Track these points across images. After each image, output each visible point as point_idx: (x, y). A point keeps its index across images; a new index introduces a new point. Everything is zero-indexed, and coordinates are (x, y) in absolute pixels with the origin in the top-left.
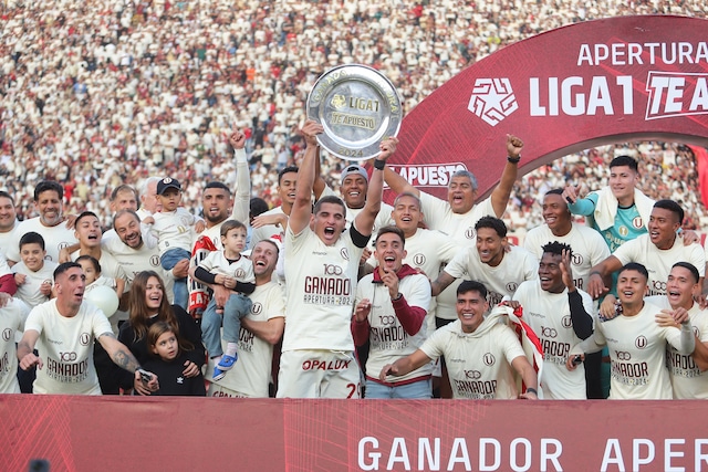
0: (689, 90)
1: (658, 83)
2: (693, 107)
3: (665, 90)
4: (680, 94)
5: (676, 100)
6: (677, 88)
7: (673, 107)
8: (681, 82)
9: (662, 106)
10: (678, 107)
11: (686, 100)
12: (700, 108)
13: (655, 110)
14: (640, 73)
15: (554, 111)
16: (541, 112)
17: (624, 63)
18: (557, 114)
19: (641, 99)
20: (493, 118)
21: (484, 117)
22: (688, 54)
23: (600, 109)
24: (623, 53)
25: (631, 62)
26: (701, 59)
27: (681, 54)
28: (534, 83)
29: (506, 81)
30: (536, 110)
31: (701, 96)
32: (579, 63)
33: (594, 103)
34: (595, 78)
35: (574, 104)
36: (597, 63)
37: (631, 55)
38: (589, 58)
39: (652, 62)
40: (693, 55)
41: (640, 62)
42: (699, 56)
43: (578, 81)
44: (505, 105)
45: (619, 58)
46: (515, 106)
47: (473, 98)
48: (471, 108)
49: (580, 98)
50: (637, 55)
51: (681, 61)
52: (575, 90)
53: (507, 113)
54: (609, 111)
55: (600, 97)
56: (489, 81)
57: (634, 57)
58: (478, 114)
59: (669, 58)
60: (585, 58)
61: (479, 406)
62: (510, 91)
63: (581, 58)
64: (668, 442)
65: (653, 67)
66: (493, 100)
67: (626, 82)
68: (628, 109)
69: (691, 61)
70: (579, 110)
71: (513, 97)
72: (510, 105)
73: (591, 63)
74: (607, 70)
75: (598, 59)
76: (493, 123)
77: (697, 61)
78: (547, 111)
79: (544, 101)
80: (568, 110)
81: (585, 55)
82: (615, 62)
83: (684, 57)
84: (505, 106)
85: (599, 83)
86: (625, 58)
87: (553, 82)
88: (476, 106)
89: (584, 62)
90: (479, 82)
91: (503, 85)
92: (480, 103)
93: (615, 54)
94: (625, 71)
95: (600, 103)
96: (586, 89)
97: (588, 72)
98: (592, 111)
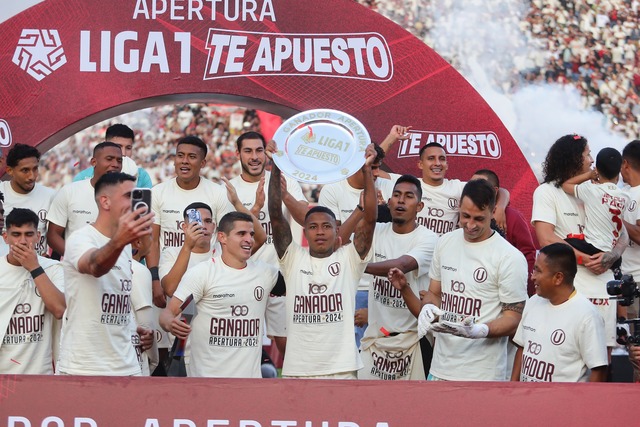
0: (251, 49)
1: (219, 41)
2: (255, 67)
3: (226, 49)
4: (241, 53)
5: (237, 60)
6: (239, 47)
7: (233, 67)
8: (243, 40)
9: (222, 66)
10: (239, 67)
11: (248, 60)
12: (262, 69)
13: (214, 69)
14: (200, 30)
15: (105, 67)
16: (91, 67)
17: (183, 18)
18: (108, 70)
19: (199, 57)
20: (39, 72)
21: (30, 71)
22: (251, 11)
23: (155, 67)
24: (182, 8)
25: (190, 18)
26: (265, 17)
27: (245, 11)
28: (85, 36)
29: (54, 32)
30: (86, 65)
31: (264, 56)
32: (135, 17)
33: (149, 59)
34: (150, 33)
35: (127, 60)
36: (154, 17)
37: (191, 10)
38: (145, 11)
39: (213, 18)
40: (258, 13)
41: (201, 18)
42: (263, 13)
43: (133, 35)
44: (53, 58)
45: (177, 13)
46: (64, 60)
47: (19, 49)
48: (15, 60)
49: (134, 54)
50: (197, 11)
51: (244, 19)
52: (129, 45)
53: (54, 68)
54: (165, 68)
55: (155, 53)
56: (36, 32)
57: (194, 13)
58: (23, 67)
59: (232, 14)
60: (141, 11)
61: (8, 381)
62: (59, 43)
63: (137, 11)
64: (211, 423)
65: (215, 24)
66: (40, 53)
67: (184, 38)
68: (185, 67)
69: (255, 19)
70: (132, 67)
71: (61, 51)
72: (58, 59)
73: (147, 17)
74: (165, 25)
75: (155, 12)
76: (39, 78)
77: (261, 19)
78: (98, 66)
79: (95, 56)
80: (121, 66)
81: (141, 7)
82: (173, 17)
83: (248, 14)
84: (53, 60)
85: (156, 38)
86: (184, 13)
87: (106, 35)
88: (21, 58)
89: (141, 16)
90: (25, 32)
91: (51, 37)
92: (25, 56)
93: (173, 8)
94: (183, 26)
95: (155, 59)
96: (140, 45)
97: (144, 27)
98: (146, 69)
